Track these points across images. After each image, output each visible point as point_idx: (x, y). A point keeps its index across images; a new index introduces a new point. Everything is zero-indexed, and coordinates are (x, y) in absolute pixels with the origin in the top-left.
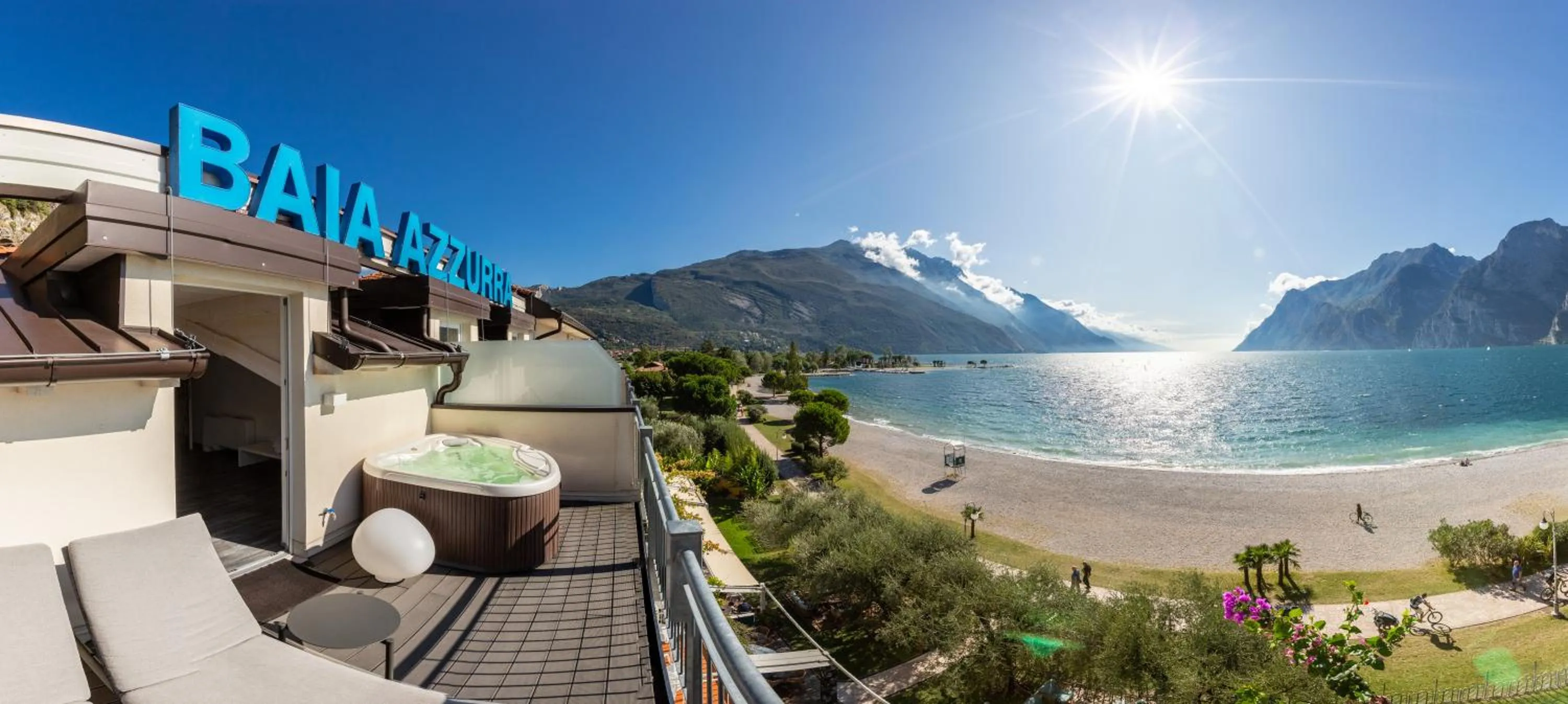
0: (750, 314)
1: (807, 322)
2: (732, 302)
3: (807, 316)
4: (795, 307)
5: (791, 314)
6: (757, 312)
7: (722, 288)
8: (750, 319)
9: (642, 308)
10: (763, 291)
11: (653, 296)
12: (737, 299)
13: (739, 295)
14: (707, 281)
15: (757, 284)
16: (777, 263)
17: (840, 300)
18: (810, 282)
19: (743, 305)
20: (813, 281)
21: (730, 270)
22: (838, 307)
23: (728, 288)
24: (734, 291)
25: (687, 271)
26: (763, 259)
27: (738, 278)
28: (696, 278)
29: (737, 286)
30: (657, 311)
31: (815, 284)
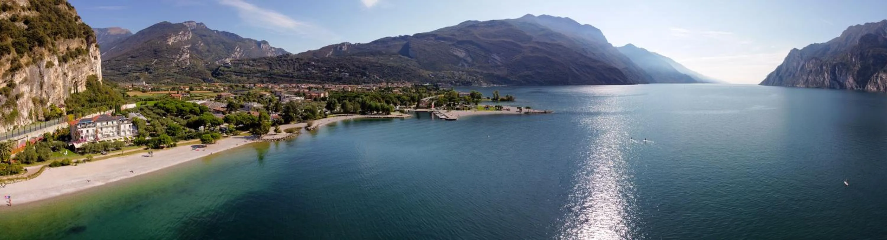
0: (465, 61)
1: (499, 66)
2: (455, 53)
3: (499, 62)
4: (493, 57)
5: (490, 61)
6: (469, 59)
7: (450, 45)
8: (465, 64)
9: (400, 57)
10: (474, 47)
11: (410, 50)
12: (458, 52)
13: (459, 50)
14: (442, 41)
15: (471, 43)
16: (486, 29)
17: (521, 52)
18: (504, 41)
19: (461, 55)
20: (506, 40)
21: (457, 34)
22: (519, 57)
23: (453, 45)
24: (456, 47)
25: (431, 35)
26: (478, 26)
27: (459, 39)
28: (436, 39)
29: (460, 44)
30: (409, 59)
31: (506, 42)
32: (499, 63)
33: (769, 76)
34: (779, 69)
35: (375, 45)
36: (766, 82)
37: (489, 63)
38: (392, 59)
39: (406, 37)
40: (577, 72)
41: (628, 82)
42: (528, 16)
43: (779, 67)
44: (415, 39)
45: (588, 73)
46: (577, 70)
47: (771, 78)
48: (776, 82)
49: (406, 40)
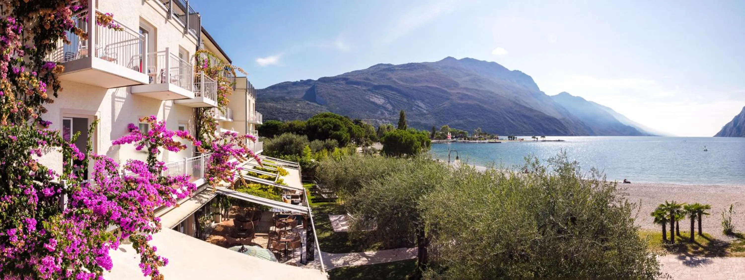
0: (385, 108)
1: (425, 114)
2: (371, 100)
3: (425, 109)
4: (416, 104)
5: (413, 109)
6: (388, 106)
7: (365, 90)
8: (384, 112)
9: (308, 104)
10: (393, 92)
11: (317, 96)
12: (376, 98)
13: (376, 96)
14: (355, 86)
15: (390, 88)
16: (404, 73)
17: (448, 99)
18: (427, 86)
19: (380, 102)
20: (429, 85)
21: (371, 78)
22: (446, 104)
23: (369, 90)
24: (373, 92)
25: (341, 78)
26: (395, 70)
27: (376, 84)
28: (347, 83)
29: (376, 89)
30: (319, 106)
31: (429, 87)
32: (425, 111)
33: (725, 128)
34: (737, 119)
35: (272, 91)
36: (724, 133)
37: (412, 110)
38: (298, 105)
39: (309, 82)
40: (512, 122)
41: (569, 134)
42: (449, 58)
43: (736, 117)
44: (320, 83)
45: (525, 123)
46: (512, 119)
47: (728, 130)
48: (733, 133)
49: (310, 85)
